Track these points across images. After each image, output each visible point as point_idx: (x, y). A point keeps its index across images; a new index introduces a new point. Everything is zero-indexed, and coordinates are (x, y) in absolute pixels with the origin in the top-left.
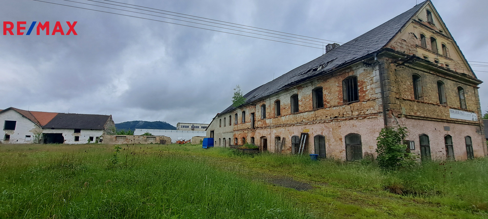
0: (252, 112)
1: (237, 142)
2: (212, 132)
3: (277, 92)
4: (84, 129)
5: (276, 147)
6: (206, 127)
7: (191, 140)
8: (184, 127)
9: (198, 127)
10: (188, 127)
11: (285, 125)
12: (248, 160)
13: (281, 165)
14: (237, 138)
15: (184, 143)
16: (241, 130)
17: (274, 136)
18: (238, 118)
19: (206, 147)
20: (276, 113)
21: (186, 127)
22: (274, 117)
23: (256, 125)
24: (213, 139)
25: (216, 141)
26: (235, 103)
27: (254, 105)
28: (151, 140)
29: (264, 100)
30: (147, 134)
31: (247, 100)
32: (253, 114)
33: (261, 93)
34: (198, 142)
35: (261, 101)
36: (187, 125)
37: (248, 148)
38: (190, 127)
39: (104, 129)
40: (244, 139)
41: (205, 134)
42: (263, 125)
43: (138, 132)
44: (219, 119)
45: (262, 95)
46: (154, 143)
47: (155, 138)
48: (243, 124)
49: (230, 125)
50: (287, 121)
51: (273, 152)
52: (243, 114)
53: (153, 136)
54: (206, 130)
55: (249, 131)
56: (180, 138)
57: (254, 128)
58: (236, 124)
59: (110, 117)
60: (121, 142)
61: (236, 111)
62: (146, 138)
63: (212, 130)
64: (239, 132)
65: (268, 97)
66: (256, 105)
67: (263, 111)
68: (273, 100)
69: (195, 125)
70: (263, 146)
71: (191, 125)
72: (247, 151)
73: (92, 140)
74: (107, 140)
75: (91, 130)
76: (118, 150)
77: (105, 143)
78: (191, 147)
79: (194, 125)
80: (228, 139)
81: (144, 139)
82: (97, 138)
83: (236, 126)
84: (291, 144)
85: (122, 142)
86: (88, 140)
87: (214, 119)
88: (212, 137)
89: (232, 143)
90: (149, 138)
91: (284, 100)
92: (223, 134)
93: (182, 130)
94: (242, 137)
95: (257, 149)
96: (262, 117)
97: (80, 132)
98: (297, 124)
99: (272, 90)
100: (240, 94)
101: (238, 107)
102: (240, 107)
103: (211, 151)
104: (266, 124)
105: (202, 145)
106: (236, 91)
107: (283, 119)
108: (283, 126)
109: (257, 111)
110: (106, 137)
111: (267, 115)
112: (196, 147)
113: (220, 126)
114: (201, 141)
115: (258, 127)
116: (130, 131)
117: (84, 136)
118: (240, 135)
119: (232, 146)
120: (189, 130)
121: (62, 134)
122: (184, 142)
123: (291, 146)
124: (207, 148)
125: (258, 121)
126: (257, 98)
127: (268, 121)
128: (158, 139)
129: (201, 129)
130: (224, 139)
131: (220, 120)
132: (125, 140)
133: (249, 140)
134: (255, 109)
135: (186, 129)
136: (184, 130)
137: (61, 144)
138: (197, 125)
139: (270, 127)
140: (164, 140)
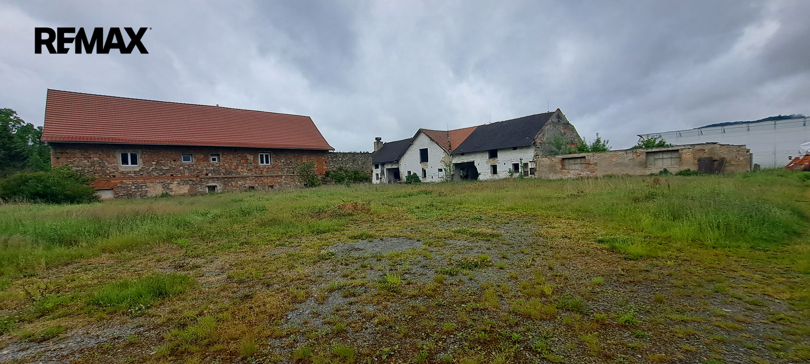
4: (501, 149)
28: (663, 163)
39: (535, 144)
47: (675, 155)
53: (669, 146)
60: (574, 172)
62: (643, 157)
73: (518, 171)
74: (544, 170)
75: (514, 149)
77: (541, 176)
82: (526, 165)
85: (577, 171)
86: (510, 172)
90: (657, 156)
97: (497, 157)
110: (542, 163)
117: (504, 164)
121: (474, 162)
128: (687, 155)
132: (584, 165)
137: (474, 182)
140: (716, 157)
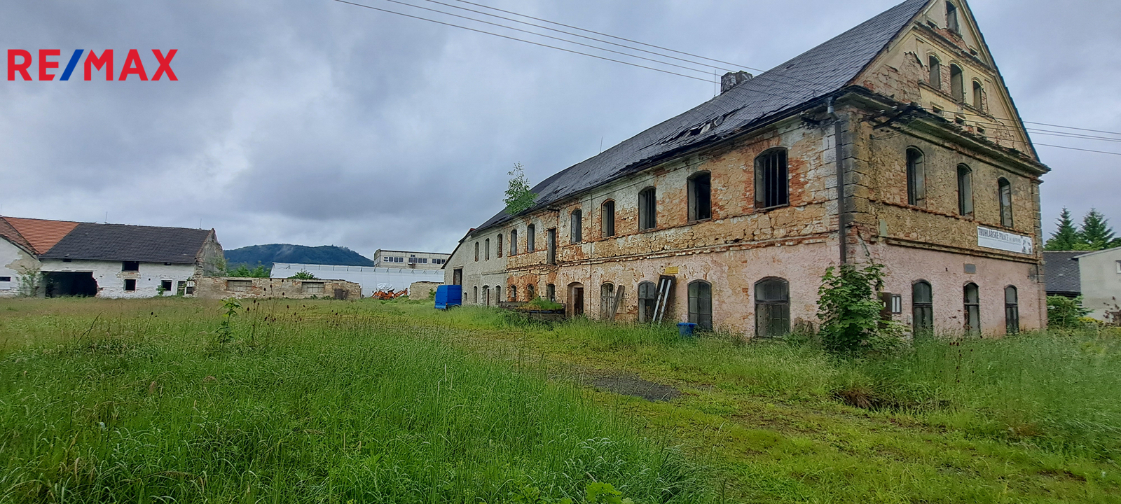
0: (551, 226)
1: (515, 294)
2: (459, 272)
3: (608, 182)
4: (146, 263)
5: (604, 308)
6: (443, 261)
7: (408, 290)
8: (391, 259)
9: (425, 261)
10: (401, 260)
11: (624, 258)
12: (540, 335)
13: (613, 347)
14: (514, 287)
15: (391, 297)
16: (525, 267)
17: (598, 281)
18: (519, 241)
19: (445, 307)
20: (605, 229)
21: (396, 260)
22: (599, 239)
23: (559, 257)
24: (460, 288)
25: (466, 293)
26: (511, 205)
27: (555, 210)
28: (313, 291)
29: (577, 199)
30: (302, 276)
31: (538, 198)
32: (553, 231)
33: (572, 183)
34: (425, 295)
35: (571, 201)
36: (399, 255)
37: (539, 308)
38: (406, 260)
39: (197, 263)
40: (531, 289)
41: (441, 277)
42: (576, 257)
43: (280, 271)
44: (475, 241)
45: (573, 188)
46: (320, 296)
47: (321, 285)
48: (530, 255)
49: (501, 255)
50: (630, 248)
51: (597, 318)
52: (531, 231)
53: (317, 279)
54: (443, 268)
55: (543, 271)
56: (383, 286)
57: (555, 264)
58: (514, 253)
59: (211, 234)
60: (239, 293)
61: (514, 224)
62: (300, 285)
63: (458, 266)
64: (520, 274)
65: (588, 191)
66: (558, 211)
67: (575, 225)
68: (598, 200)
69: (418, 256)
70: (575, 305)
71: (409, 255)
72: (538, 314)
73: (169, 289)
74: (206, 289)
75: (166, 264)
76: (231, 312)
77: (201, 296)
78: (408, 305)
79: (416, 256)
80: (495, 289)
81: (296, 286)
82: (181, 283)
83: (513, 259)
84: (636, 299)
85: (242, 293)
86: (158, 290)
87: (462, 242)
88: (458, 283)
89: (504, 298)
90: (309, 286)
91: (624, 200)
92: (482, 277)
93: (386, 266)
94: (527, 283)
95: (560, 313)
96: (574, 239)
97: (137, 269)
98: (652, 255)
99: (596, 177)
100: (524, 185)
101: (519, 215)
102: (524, 215)
103: (456, 313)
104: (581, 254)
105: (433, 302)
106: (513, 177)
107: (620, 244)
108: (620, 261)
109: (561, 225)
110: (204, 282)
111: (584, 233)
112: (419, 305)
113: (477, 259)
114: (431, 292)
115: (564, 262)
116: (261, 269)
117: (149, 279)
118: (519, 278)
119: (504, 304)
120: (404, 267)
121: (91, 273)
122: (393, 295)
123: (636, 304)
124: (447, 308)
125: (564, 248)
126: (561, 194)
127: (586, 248)
128: (328, 287)
129: (431, 266)
130: (486, 287)
131: (477, 243)
132: (249, 288)
133: (542, 292)
134: (557, 220)
135: (396, 264)
136: (393, 267)
137: (89, 299)
138: (423, 256)
139: (591, 261)
140: (344, 289)
